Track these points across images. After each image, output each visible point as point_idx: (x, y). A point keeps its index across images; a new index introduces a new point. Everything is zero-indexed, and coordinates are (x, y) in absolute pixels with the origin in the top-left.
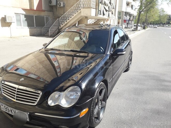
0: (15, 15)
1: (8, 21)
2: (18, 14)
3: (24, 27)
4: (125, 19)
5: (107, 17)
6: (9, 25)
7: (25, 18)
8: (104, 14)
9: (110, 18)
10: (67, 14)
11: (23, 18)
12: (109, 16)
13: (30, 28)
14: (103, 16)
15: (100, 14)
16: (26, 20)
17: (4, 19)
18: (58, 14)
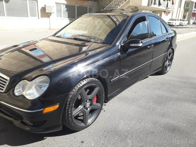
0: (55, 5)
1: (47, 11)
2: (59, 3)
3: (64, 19)
4: (194, 12)
5: (165, 8)
6: (48, 15)
7: (66, 9)
8: (160, 4)
9: (169, 9)
10: (113, 3)
11: (64, 8)
12: (167, 6)
13: (71, 20)
14: (159, 7)
15: (155, 4)
16: (67, 11)
17: (44, 9)
18: (103, 5)
